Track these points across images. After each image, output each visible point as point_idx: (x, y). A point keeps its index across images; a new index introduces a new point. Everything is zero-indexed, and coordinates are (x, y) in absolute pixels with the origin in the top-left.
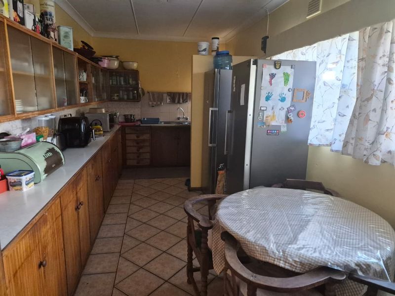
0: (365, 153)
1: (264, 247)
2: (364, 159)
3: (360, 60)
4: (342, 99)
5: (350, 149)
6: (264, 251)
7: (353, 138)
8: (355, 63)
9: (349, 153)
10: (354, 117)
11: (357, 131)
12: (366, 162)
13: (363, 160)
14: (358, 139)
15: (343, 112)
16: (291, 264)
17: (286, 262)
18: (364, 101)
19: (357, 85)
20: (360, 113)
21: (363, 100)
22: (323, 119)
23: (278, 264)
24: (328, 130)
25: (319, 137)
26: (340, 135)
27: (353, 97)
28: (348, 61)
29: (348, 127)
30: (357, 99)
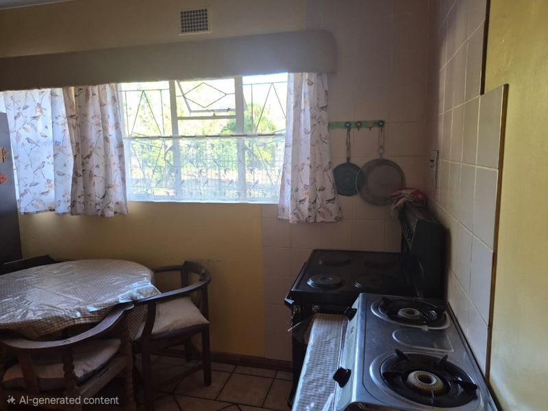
0: (98, 207)
1: (56, 317)
2: (100, 214)
3: (70, 117)
4: (58, 157)
5: (80, 208)
6: (59, 320)
7: (79, 197)
8: (62, 119)
9: (78, 212)
10: (77, 175)
11: (84, 188)
12: (103, 215)
13: (97, 215)
14: (87, 195)
15: (62, 171)
16: (90, 317)
17: (85, 318)
18: (85, 158)
19: (72, 142)
20: (83, 171)
21: (85, 156)
22: (35, 181)
23: (79, 322)
24: (43, 193)
25: (34, 202)
26: (64, 196)
27: (69, 155)
28: (56, 118)
29: (72, 185)
30: (75, 157)
